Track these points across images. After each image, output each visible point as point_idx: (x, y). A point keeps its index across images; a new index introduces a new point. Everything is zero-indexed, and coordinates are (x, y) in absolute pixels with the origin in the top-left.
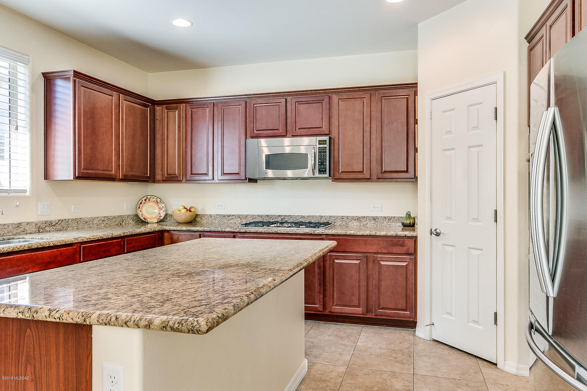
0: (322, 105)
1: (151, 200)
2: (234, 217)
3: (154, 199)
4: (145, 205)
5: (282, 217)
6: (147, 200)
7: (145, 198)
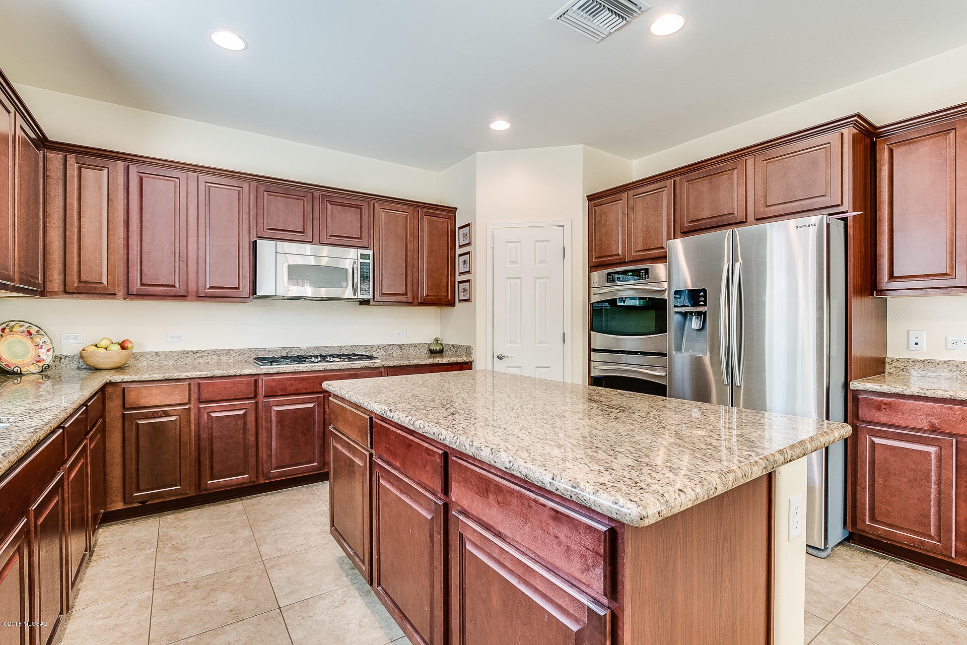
0: (361, 211)
1: (16, 329)
2: (206, 353)
3: (24, 328)
4: (4, 339)
5: (288, 350)
6: (7, 330)
7: (5, 325)
